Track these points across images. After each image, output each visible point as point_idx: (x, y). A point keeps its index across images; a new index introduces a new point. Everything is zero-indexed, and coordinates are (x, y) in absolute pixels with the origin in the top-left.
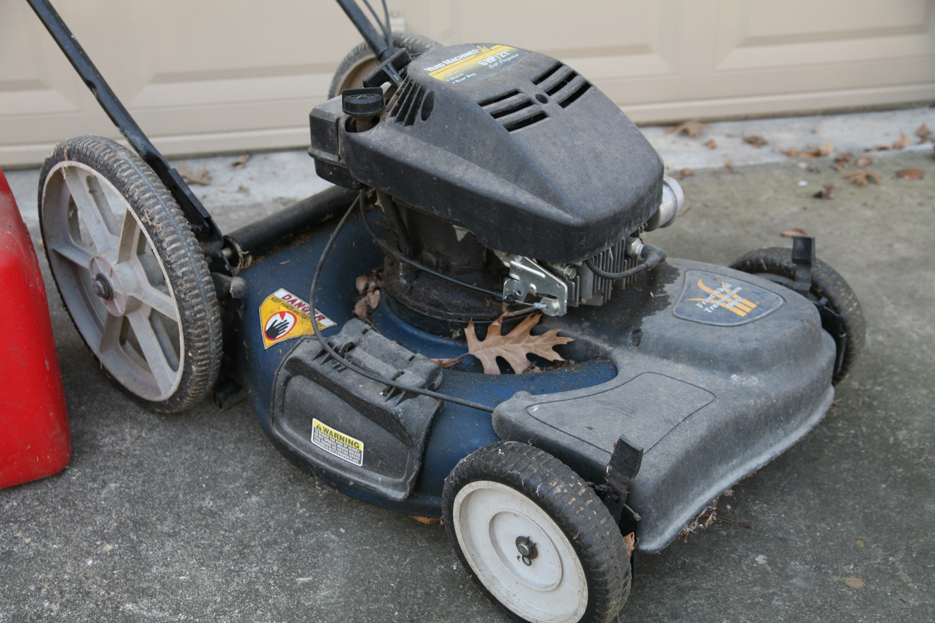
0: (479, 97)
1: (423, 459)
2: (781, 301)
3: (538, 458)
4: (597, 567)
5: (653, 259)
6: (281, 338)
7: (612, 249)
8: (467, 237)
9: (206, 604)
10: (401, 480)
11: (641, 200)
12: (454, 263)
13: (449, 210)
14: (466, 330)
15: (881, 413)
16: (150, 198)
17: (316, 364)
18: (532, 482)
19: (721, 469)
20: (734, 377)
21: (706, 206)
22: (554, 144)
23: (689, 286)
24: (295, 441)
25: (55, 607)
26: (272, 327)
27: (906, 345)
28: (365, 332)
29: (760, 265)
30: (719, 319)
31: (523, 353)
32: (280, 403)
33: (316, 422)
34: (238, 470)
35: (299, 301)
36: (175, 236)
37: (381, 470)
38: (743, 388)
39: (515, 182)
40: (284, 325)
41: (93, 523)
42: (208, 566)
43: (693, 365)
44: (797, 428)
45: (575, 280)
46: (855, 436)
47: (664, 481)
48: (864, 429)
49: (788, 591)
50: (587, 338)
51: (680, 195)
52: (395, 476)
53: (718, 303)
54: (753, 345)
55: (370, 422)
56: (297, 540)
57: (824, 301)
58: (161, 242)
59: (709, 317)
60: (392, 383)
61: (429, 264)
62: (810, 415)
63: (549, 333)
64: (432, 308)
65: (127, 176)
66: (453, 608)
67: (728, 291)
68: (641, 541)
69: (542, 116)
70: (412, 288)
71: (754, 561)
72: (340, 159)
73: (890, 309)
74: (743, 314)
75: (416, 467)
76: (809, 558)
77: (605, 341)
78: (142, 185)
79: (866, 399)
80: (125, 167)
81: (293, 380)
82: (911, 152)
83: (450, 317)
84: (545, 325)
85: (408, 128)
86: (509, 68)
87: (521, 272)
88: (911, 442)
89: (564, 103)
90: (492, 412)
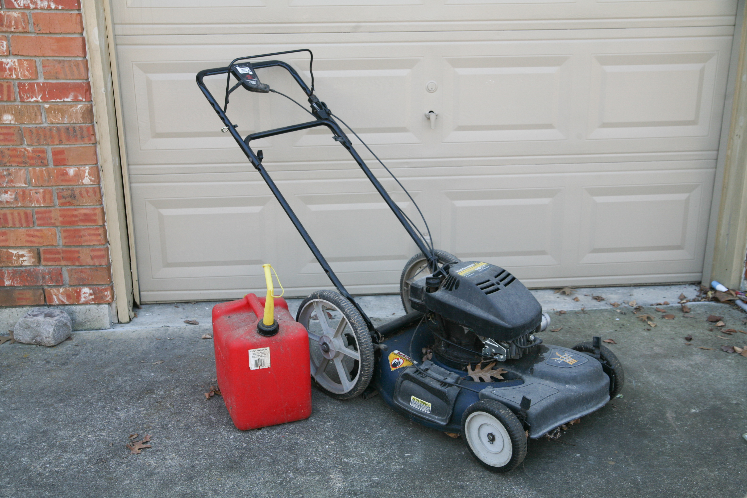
0: (475, 282)
1: (453, 410)
2: (587, 360)
3: (496, 403)
4: (515, 438)
5: (538, 342)
6: (398, 367)
7: (523, 337)
8: (469, 332)
9: (373, 460)
10: (444, 418)
11: (533, 320)
12: (463, 342)
13: (464, 321)
14: (468, 367)
15: (634, 411)
16: (353, 313)
17: (414, 375)
18: (494, 410)
19: (561, 417)
20: (567, 386)
21: (570, 328)
22: (502, 299)
23: (553, 354)
24: (404, 405)
25: (319, 459)
26: (394, 364)
27: (650, 387)
28: (432, 364)
29: (582, 348)
30: (562, 365)
31: (489, 376)
32: (399, 391)
33: (413, 397)
34: (376, 420)
35: (403, 355)
36: (361, 328)
37: (437, 415)
38: (570, 389)
39: (488, 312)
40: (399, 363)
41: (325, 435)
42: (371, 449)
43: (552, 381)
44: (592, 407)
45: (509, 348)
46: (621, 419)
47: (539, 414)
48: (625, 416)
49: (587, 464)
50: (513, 371)
51: (549, 319)
52: (442, 417)
53: (563, 360)
54: (574, 374)
55: (434, 396)
56: (403, 443)
57: (605, 362)
58: (357, 329)
59: (559, 364)
60: (444, 381)
61: (454, 342)
62: (598, 403)
63: (499, 369)
64: (455, 358)
65: (345, 305)
66: (463, 465)
67: (567, 356)
68: (531, 434)
69: (498, 289)
70: (447, 351)
71: (575, 455)
72: (422, 301)
73: (646, 373)
74: (571, 364)
75: (451, 413)
76: (596, 455)
77: (520, 372)
78: (350, 309)
79: (629, 406)
80: (343, 302)
81: (404, 382)
82: (672, 306)
83: (462, 361)
84: (497, 366)
85: (450, 292)
86: (486, 272)
87: (489, 345)
88: (643, 421)
89: (506, 285)
90: (478, 393)
